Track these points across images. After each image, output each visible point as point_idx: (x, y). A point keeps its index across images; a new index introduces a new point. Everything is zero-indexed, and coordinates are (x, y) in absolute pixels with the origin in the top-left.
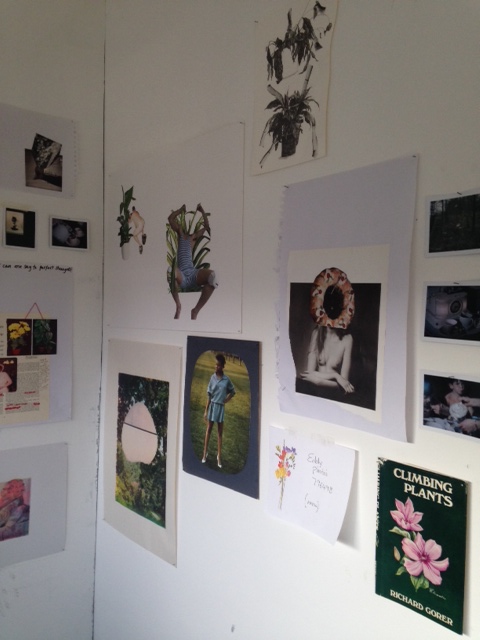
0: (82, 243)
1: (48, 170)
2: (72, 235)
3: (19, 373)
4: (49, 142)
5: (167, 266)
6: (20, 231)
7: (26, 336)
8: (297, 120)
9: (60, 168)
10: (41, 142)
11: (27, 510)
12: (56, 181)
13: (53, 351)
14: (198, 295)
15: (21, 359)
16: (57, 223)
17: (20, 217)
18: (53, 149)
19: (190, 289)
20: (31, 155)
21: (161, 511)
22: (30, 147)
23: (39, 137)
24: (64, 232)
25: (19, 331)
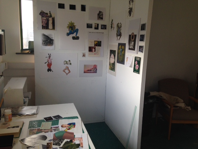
0: (106, 28)
1: (101, 17)
2: (104, 27)
3: (96, 49)
4: (101, 12)
5: (116, 32)
6: (96, 27)
7: (97, 43)
8: (131, 11)
9: (103, 16)
10: (100, 12)
11: (97, 69)
12: (102, 18)
13: (101, 46)
14: (120, 37)
15: (96, 47)
16: (102, 25)
17: (97, 25)
18: (102, 13)
19: (119, 36)
20: (98, 14)
21: (114, 70)
22: (98, 13)
23: (100, 11)
24: (103, 27)
25: (96, 43)
